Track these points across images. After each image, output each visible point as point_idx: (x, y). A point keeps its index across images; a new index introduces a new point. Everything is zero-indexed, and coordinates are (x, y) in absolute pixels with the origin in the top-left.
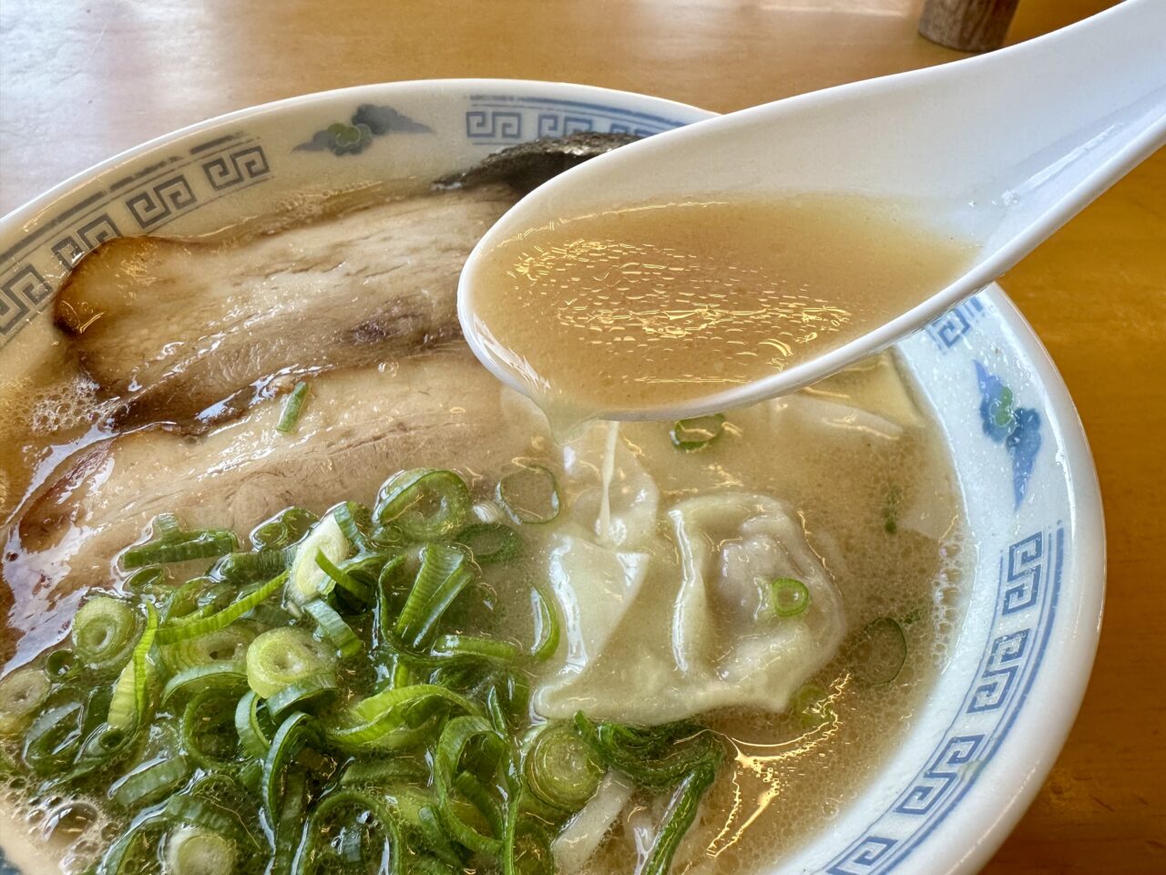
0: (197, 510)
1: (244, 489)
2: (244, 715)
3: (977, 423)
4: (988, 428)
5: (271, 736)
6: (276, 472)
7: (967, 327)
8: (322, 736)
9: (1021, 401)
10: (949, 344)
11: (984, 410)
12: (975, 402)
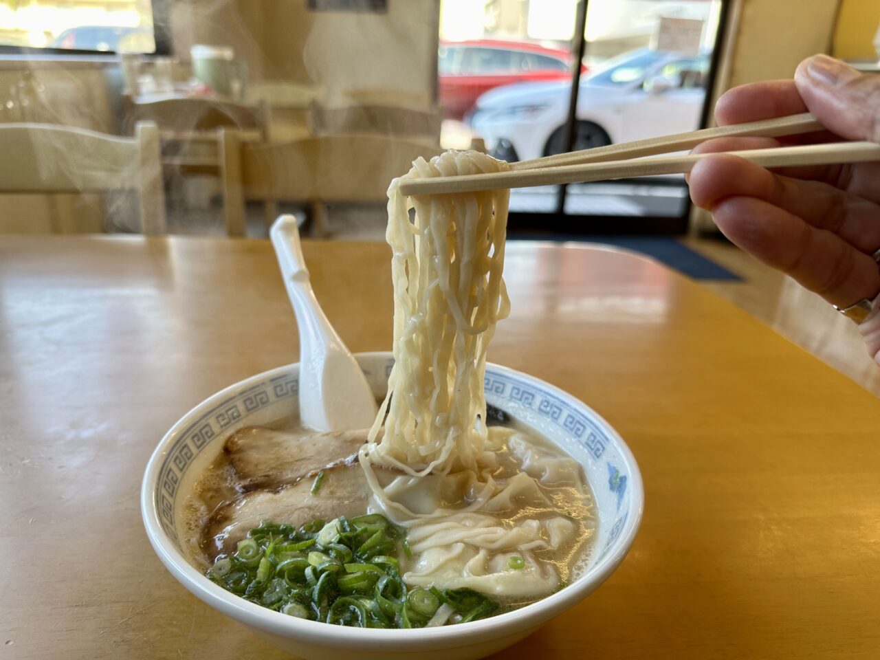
0: (279, 519)
1: (297, 513)
2: (308, 571)
3: (608, 486)
4: (612, 488)
5: (318, 579)
6: (310, 508)
7: (604, 448)
8: (336, 581)
9: (621, 474)
10: (598, 457)
11: (610, 482)
12: (607, 477)
